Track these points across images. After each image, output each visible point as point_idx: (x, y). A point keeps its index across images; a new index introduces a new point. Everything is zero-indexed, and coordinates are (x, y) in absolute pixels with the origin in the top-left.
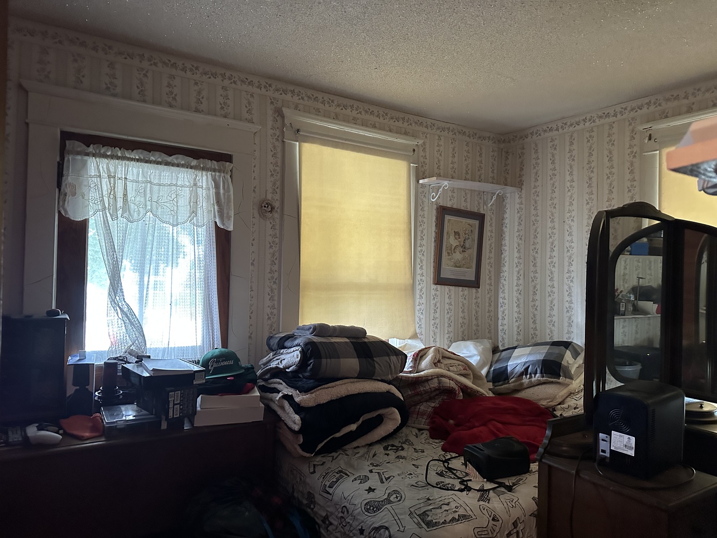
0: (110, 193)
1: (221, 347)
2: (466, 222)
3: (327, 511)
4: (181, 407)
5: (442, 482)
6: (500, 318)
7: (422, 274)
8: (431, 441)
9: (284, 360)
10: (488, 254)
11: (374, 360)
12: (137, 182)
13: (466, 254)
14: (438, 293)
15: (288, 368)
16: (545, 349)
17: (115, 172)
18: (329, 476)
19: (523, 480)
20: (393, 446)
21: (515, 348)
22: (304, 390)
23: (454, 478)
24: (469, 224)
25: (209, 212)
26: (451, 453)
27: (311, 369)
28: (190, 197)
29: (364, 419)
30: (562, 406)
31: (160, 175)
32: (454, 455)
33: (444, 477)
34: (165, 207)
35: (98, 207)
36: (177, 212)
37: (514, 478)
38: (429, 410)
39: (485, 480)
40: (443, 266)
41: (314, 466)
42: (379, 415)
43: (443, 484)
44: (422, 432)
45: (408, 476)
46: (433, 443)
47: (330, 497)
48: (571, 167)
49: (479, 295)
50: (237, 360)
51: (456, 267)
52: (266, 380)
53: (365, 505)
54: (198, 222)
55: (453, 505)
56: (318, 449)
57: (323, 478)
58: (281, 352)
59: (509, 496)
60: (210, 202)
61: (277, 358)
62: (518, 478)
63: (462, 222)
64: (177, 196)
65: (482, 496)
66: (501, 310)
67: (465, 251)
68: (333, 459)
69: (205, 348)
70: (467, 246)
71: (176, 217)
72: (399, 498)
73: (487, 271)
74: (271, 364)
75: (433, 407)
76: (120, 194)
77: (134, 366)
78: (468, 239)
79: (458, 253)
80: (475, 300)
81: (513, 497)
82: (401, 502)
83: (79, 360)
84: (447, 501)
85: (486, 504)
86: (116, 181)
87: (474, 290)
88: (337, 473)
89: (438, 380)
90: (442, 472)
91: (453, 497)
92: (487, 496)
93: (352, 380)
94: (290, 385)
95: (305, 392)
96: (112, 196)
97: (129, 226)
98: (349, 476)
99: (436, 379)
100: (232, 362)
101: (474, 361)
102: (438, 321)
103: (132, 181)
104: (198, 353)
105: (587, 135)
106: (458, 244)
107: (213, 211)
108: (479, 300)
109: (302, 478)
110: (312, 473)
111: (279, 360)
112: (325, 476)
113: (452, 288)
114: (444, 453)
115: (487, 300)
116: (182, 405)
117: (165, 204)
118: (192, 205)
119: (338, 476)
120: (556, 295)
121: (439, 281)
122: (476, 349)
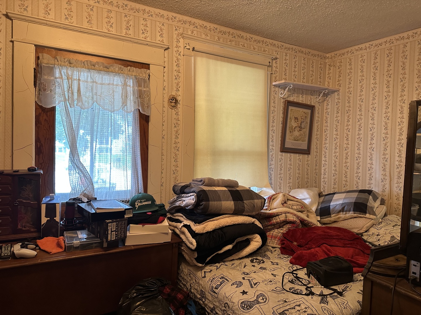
0: (69, 90)
1: (143, 192)
2: (303, 111)
3: (214, 304)
4: (116, 233)
5: (293, 288)
6: (323, 173)
7: (273, 145)
8: (282, 256)
9: (184, 201)
10: (316, 132)
11: (244, 202)
12: (87, 82)
13: (302, 132)
14: (283, 157)
15: (187, 207)
16: (355, 195)
17: (72, 75)
18: (214, 281)
19: (349, 288)
20: (257, 259)
21: (334, 194)
22: (198, 222)
23: (301, 285)
24: (304, 112)
25: (135, 102)
26: (296, 266)
27: (202, 208)
28: (122, 93)
29: (237, 242)
30: (368, 233)
31: (102, 78)
32: (299, 267)
33: (294, 284)
34: (106, 99)
35: (61, 99)
36: (113, 102)
37: (342, 286)
38: (279, 235)
39: (323, 287)
40: (287, 140)
41: (205, 272)
42: (247, 239)
43: (294, 289)
44: (275, 249)
45: (269, 283)
46: (283, 258)
47: (216, 295)
48: (375, 74)
49: (309, 159)
50: (153, 201)
51: (295, 140)
52: (172, 214)
53: (241, 304)
54: (128, 109)
55: (303, 306)
56: (207, 261)
57: (211, 282)
58: (182, 196)
59: (341, 299)
60: (135, 96)
61: (179, 200)
62: (345, 286)
63: (300, 111)
64: (113, 92)
65: (322, 299)
66: (323, 168)
67: (301, 130)
68: (217, 269)
69: (133, 193)
70: (303, 126)
71: (113, 106)
72: (265, 300)
73: (315, 143)
74: (176, 204)
75: (282, 233)
76: (75, 90)
77: (86, 205)
78: (304, 122)
79: (296, 131)
80: (307, 162)
81: (344, 301)
82: (266, 303)
83: (50, 200)
84: (298, 303)
85: (326, 305)
86: (73, 82)
87: (306, 156)
88: (220, 278)
89: (286, 215)
90: (292, 280)
91: (302, 300)
92: (326, 300)
93: (229, 215)
94: (189, 218)
95: (199, 223)
96: (70, 92)
97: (82, 112)
98: (228, 281)
99: (284, 214)
100: (150, 203)
101: (307, 202)
102: (282, 175)
103: (83, 81)
104: (129, 195)
105: (387, 52)
106: (297, 125)
107: (137, 102)
108: (309, 162)
109: (197, 280)
110: (203, 277)
111: (182, 201)
112: (212, 280)
113: (292, 155)
114: (292, 265)
115: (315, 162)
116: (117, 232)
117: (106, 97)
118: (123, 98)
119: (221, 280)
120: (361, 159)
121: (284, 149)
122: (308, 194)
